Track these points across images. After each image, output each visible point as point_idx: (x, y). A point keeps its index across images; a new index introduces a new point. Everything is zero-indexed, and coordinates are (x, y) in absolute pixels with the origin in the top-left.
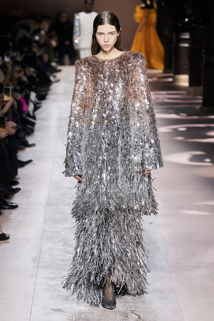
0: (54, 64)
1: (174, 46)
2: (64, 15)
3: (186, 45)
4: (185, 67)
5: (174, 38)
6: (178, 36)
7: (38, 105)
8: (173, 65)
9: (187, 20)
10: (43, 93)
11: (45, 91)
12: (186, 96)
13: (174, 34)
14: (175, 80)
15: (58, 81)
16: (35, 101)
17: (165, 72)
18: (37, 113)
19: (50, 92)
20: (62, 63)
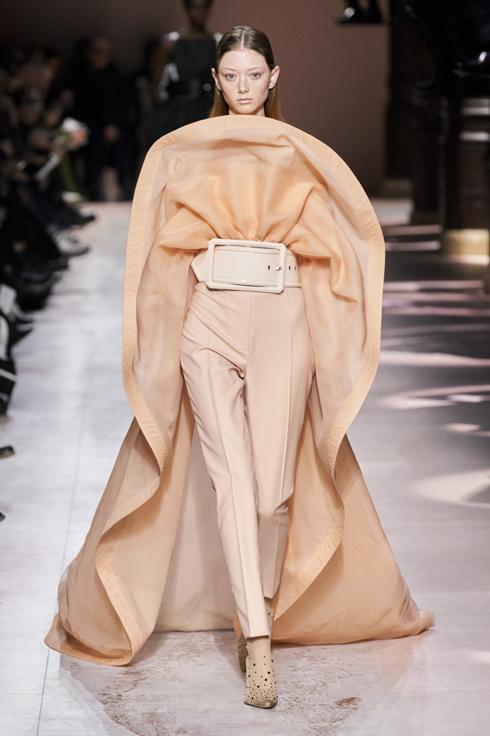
0: (71, 197)
1: (442, 139)
2: (102, 44)
3: (482, 136)
4: (479, 205)
5: (444, 114)
6: (456, 106)
7: (23, 328)
8: (442, 199)
9: (482, 57)
10: (38, 288)
11: (42, 282)
12: (482, 296)
13: (444, 103)
14: (447, 247)
15: (84, 252)
16: (12, 313)
17: (414, 221)
18: (18, 349)
19: (58, 287)
20: (95, 196)
